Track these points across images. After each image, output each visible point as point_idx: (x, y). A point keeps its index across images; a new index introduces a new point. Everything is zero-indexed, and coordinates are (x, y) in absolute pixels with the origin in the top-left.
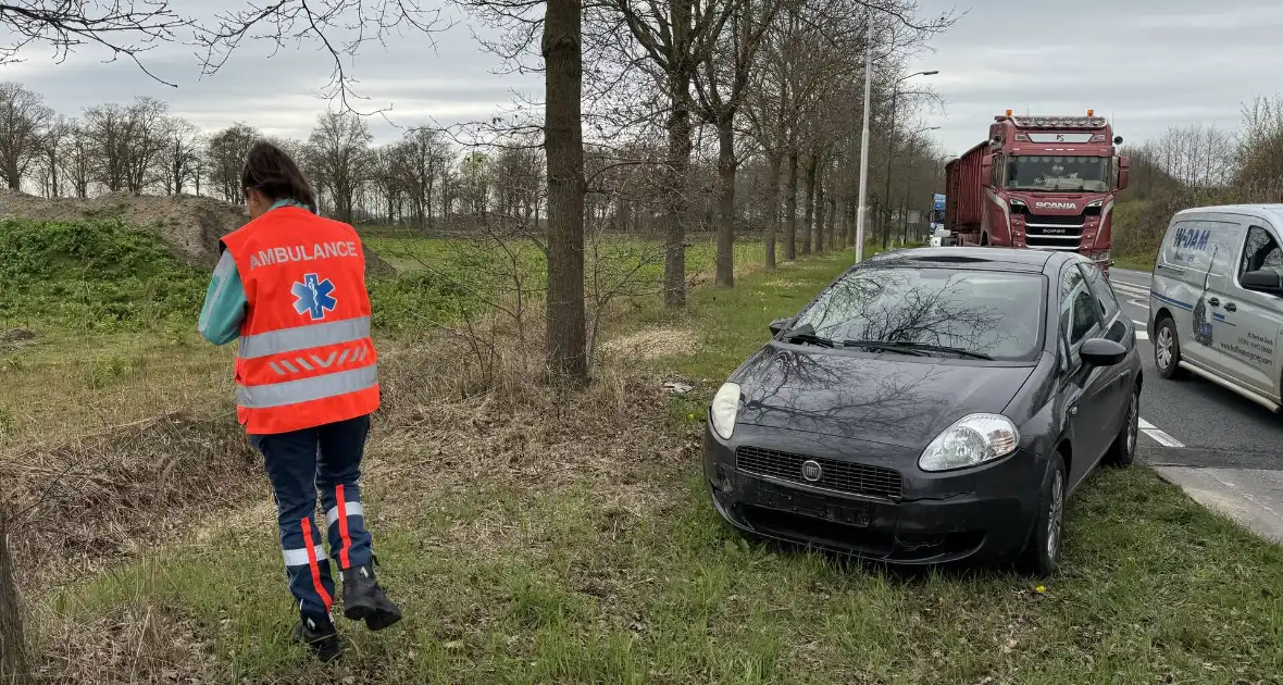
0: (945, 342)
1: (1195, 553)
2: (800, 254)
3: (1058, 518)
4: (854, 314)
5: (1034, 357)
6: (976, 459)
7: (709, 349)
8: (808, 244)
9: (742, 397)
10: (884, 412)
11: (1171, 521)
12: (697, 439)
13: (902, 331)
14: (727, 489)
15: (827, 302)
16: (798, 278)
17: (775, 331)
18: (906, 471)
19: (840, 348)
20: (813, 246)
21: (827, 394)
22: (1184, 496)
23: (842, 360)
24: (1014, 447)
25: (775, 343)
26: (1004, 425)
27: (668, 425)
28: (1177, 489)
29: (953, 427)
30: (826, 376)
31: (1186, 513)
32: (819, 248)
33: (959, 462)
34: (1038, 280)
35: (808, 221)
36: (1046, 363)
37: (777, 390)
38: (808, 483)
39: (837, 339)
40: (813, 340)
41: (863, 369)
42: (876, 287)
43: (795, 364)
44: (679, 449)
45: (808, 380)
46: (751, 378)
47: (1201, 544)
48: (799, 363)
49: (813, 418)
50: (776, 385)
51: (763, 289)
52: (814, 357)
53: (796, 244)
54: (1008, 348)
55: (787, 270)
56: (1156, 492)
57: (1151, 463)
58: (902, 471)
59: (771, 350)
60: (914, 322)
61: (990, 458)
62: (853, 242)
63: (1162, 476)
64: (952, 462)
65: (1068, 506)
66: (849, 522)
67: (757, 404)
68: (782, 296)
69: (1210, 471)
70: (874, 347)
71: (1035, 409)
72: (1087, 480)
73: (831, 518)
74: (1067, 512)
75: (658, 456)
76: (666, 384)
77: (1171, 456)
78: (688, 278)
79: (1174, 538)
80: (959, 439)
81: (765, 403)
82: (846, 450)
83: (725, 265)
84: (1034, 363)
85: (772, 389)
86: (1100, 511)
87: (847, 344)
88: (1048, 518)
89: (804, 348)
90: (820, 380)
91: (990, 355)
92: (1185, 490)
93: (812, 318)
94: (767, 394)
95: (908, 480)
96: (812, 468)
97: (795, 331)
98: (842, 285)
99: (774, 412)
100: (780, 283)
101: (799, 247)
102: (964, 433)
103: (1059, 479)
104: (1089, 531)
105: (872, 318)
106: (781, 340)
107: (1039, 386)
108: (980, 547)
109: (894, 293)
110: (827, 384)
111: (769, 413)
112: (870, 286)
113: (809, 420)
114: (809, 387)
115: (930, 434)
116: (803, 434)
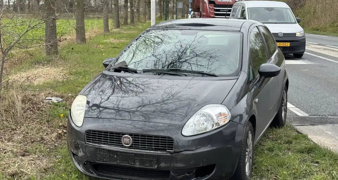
0: (195, 69)
1: (314, 167)
2: (122, 25)
3: (251, 155)
4: (149, 55)
5: (237, 74)
6: (210, 128)
7: (72, 78)
8: (126, 19)
9: (88, 103)
10: (165, 107)
11: (303, 152)
12: (65, 127)
13: (174, 63)
14: (81, 154)
15: (134, 49)
16: (122, 38)
17: (106, 65)
18: (175, 136)
19: (140, 73)
20: (129, 21)
21: (136, 99)
22: (309, 140)
23: (145, 80)
24: (228, 121)
25: (106, 72)
26: (223, 110)
27: (48, 121)
28: (305, 137)
29: (199, 112)
30: (135, 89)
31: (310, 148)
32: (132, 21)
33: (202, 131)
34: (238, 35)
35: (126, 6)
36: (243, 77)
37: (108, 98)
38: (125, 147)
39: (140, 69)
40: (127, 70)
41: (156, 84)
42: (160, 40)
43: (119, 83)
44: (55, 134)
45: (126, 92)
46: (94, 92)
47: (317, 162)
48: (121, 83)
49: (129, 112)
50: (108, 94)
51: (102, 44)
52: (130, 79)
53: (120, 20)
54: (224, 70)
55: (116, 33)
56: (296, 139)
57: (294, 124)
58: (174, 137)
59: (104, 76)
60: (180, 58)
61: (217, 127)
62: (150, 18)
63: (299, 131)
64: (199, 131)
65: (255, 148)
66: (147, 166)
67: (98, 106)
68: (113, 48)
69: (320, 127)
70: (159, 72)
71: (238, 101)
72: (264, 135)
73: (137, 165)
74: (255, 152)
75: (42, 138)
76: (47, 98)
77: (303, 121)
78: (58, 37)
79: (305, 161)
80: (202, 118)
81: (102, 105)
82: (146, 128)
83: (81, 31)
84: (237, 77)
85: (106, 98)
86: (270, 150)
87: (145, 71)
88: (245, 155)
89: (122, 74)
90: (132, 91)
91: (216, 74)
92: (309, 137)
93: (126, 58)
94: (103, 100)
95: (177, 141)
96: (127, 140)
97: (117, 65)
98: (141, 39)
99: (107, 110)
100: (112, 40)
101: (122, 21)
102: (204, 115)
103: (250, 135)
104: (265, 161)
105: (158, 57)
106: (109, 70)
107: (239, 88)
108: (213, 173)
109: (169, 43)
110: (136, 93)
111: (105, 111)
112: (157, 40)
113: (127, 114)
114: (126, 95)
115: (187, 116)
116: (123, 121)
